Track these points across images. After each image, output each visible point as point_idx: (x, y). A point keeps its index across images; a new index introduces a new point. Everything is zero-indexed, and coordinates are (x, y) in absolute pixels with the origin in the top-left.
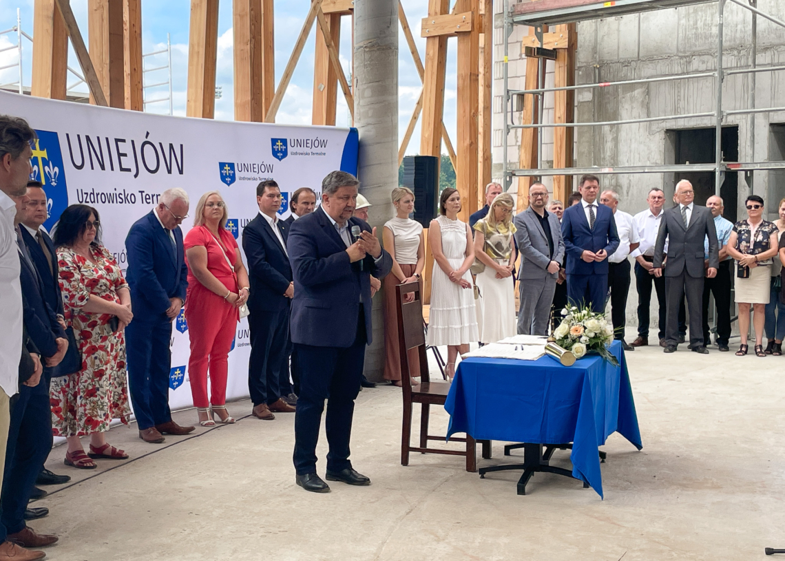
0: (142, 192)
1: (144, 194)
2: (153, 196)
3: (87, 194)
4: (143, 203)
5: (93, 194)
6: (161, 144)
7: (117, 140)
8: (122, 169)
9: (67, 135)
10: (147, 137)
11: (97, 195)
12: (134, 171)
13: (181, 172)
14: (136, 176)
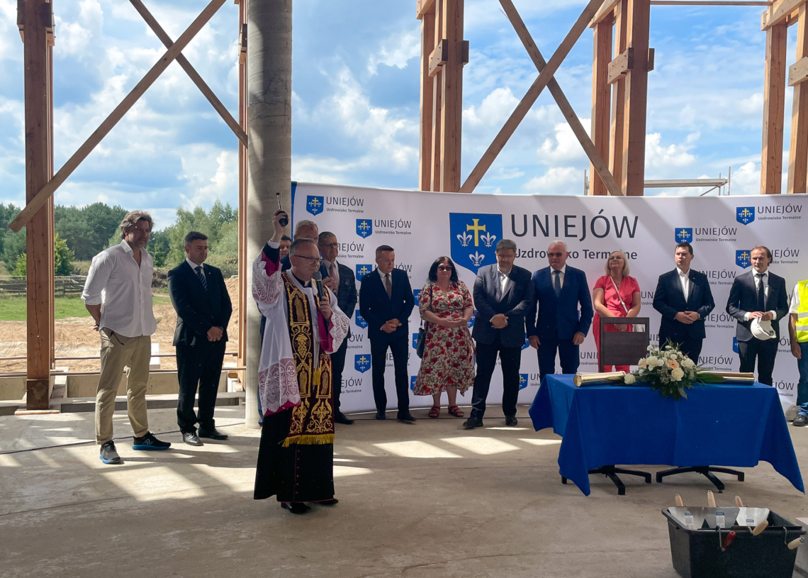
0: (586, 251)
1: (588, 253)
2: (597, 253)
3: (525, 252)
4: (586, 257)
5: (532, 252)
6: (614, 218)
7: (566, 217)
8: (567, 235)
9: (513, 216)
10: (600, 213)
11: (536, 253)
12: (581, 236)
13: (632, 236)
14: (581, 240)
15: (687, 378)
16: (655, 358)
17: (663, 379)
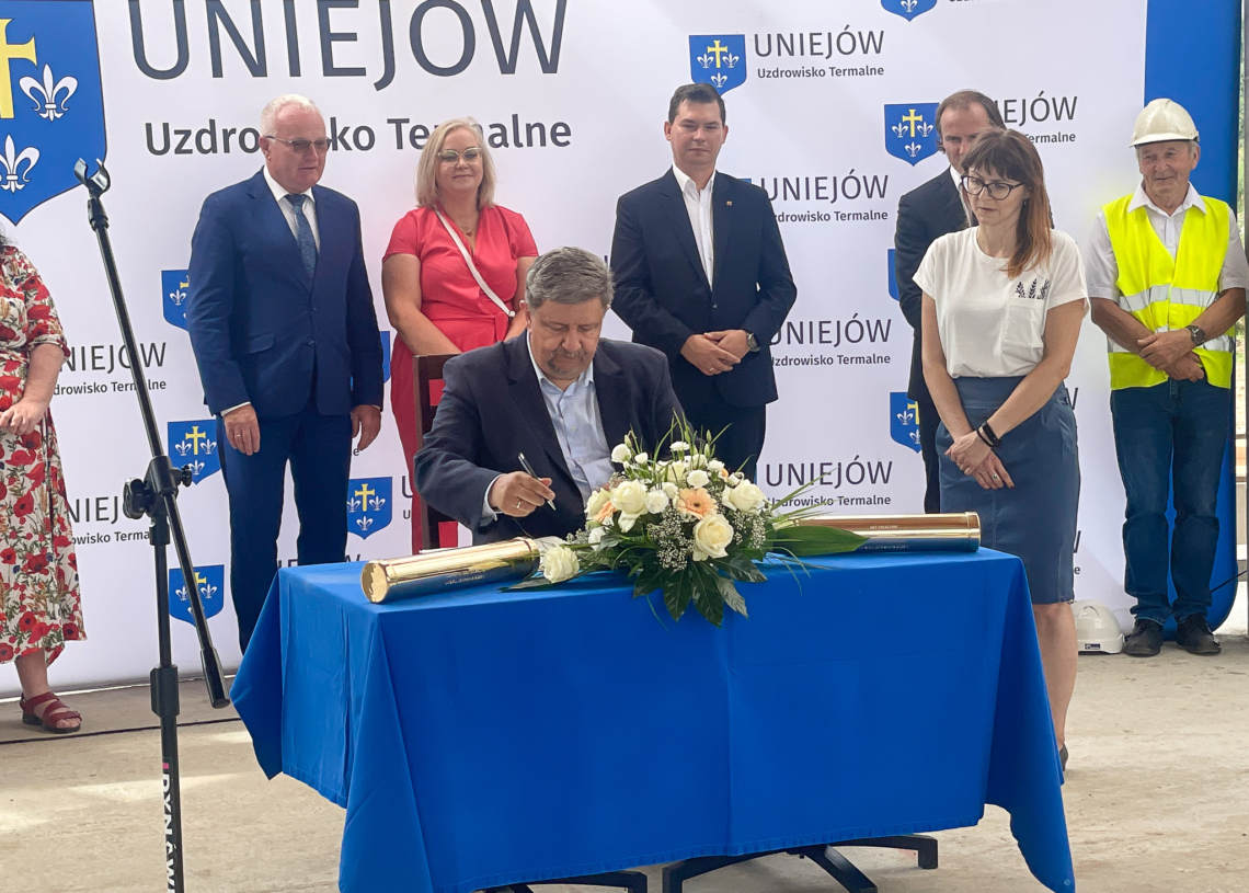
0: (398, 123)
1: (406, 129)
3: (187, 133)
4: (400, 146)
5: (212, 132)
6: (486, 4)
7: (324, 5)
8: (332, 71)
9: (135, 5)
11: (227, 134)
12: (377, 71)
13: (550, 66)
14: (380, 85)
15: (743, 546)
16: (638, 486)
17: (667, 558)
